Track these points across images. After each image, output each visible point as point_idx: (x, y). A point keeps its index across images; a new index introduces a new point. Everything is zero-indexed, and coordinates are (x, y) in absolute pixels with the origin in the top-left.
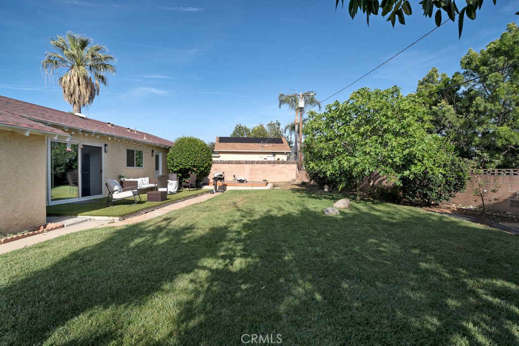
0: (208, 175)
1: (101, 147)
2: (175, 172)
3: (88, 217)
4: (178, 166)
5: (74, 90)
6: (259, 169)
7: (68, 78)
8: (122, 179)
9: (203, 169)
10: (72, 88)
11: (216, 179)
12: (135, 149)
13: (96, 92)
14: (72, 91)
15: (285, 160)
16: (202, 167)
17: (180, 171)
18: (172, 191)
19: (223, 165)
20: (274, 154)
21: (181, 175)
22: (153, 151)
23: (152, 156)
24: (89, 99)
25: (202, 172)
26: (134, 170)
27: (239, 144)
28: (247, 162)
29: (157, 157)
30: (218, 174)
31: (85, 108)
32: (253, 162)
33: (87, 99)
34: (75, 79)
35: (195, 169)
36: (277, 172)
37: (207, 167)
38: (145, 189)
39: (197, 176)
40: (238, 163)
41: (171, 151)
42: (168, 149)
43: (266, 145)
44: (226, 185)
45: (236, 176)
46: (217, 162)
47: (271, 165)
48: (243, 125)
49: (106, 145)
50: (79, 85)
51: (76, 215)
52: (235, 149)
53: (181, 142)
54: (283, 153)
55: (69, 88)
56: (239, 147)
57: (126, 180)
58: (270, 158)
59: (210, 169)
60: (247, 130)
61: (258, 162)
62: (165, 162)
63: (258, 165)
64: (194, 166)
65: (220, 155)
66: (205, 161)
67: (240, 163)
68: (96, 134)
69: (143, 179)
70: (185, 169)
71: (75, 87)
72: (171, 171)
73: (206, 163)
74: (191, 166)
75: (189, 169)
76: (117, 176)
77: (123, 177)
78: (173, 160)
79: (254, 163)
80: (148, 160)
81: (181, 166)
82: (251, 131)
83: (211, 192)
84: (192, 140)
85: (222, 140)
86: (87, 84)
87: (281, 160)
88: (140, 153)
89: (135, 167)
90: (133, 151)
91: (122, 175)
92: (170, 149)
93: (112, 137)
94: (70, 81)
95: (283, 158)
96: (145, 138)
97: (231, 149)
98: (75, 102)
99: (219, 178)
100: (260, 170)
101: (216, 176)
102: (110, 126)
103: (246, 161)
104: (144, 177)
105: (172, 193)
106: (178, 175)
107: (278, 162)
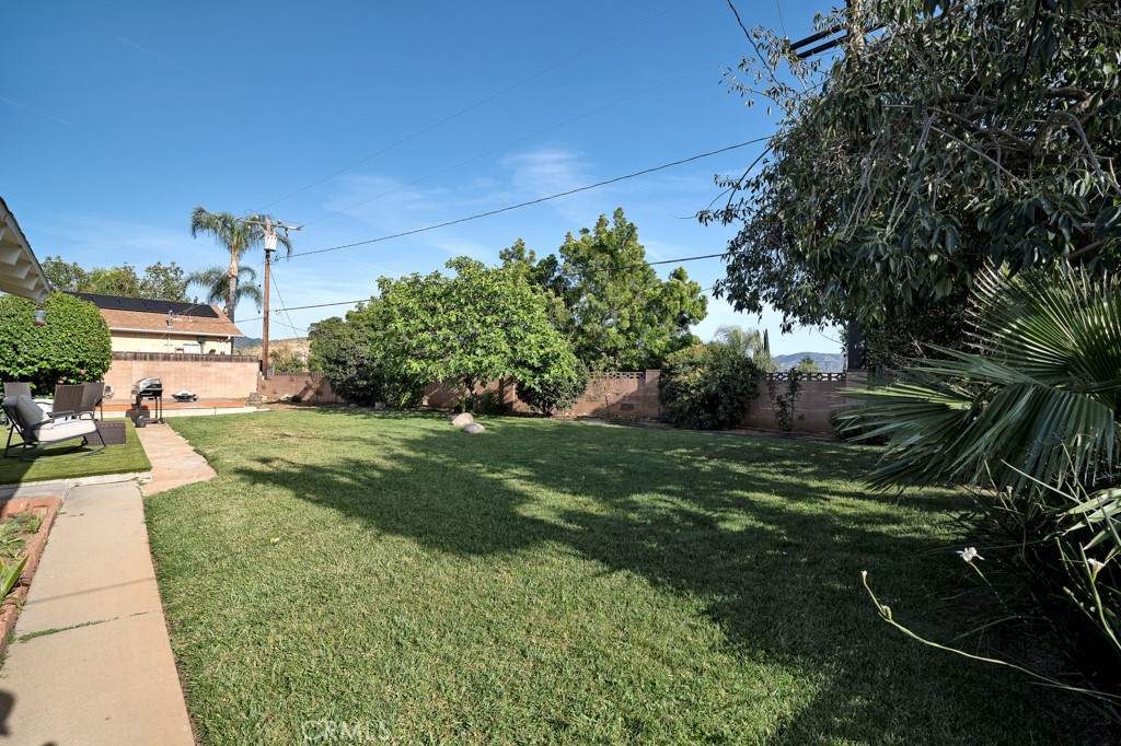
6: (169, 373)
15: (228, 352)
20: (202, 339)
28: (136, 356)
32: (152, 357)
35: (83, 372)
36: (214, 379)
43: (179, 319)
47: (199, 364)
54: (224, 339)
58: (192, 348)
61: (166, 357)
63: (166, 363)
74: (73, 363)
79: (157, 359)
87: (218, 352)
95: (223, 348)
100: (173, 376)
107: (212, 357)
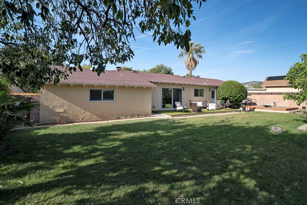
1: (182, 89)
2: (220, 99)
3: (164, 115)
4: (222, 96)
8: (191, 102)
9: (237, 98)
12: (199, 89)
13: (197, 63)
14: (188, 65)
16: (236, 97)
19: (267, 95)
22: (210, 89)
23: (210, 91)
24: (195, 66)
26: (199, 98)
27: (283, 80)
29: (213, 92)
34: (189, 59)
35: (231, 98)
37: (240, 97)
42: (218, 87)
44: (255, 108)
45: (276, 103)
49: (184, 88)
50: (191, 61)
51: (161, 114)
55: (187, 63)
57: (193, 102)
64: (230, 96)
66: (238, 93)
68: (177, 84)
71: (189, 63)
76: (189, 101)
80: (207, 93)
83: (239, 111)
85: (270, 79)
86: (193, 60)
88: (202, 90)
89: (199, 97)
91: (191, 100)
93: (185, 84)
94: (187, 60)
96: (205, 83)
97: (275, 85)
98: (189, 69)
102: (193, 78)
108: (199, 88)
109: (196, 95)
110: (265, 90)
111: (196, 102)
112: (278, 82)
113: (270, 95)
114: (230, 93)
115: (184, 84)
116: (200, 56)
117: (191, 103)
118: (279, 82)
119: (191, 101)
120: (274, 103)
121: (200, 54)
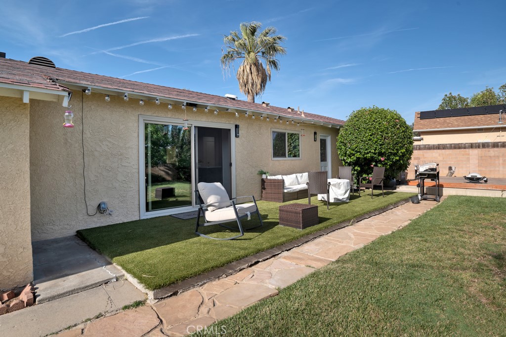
0: (406, 167)
1: (230, 130)
2: (349, 164)
3: (121, 271)
4: (354, 155)
5: (247, 79)
6: (498, 157)
7: (242, 69)
8: (264, 176)
9: (397, 158)
10: (245, 78)
11: (421, 176)
12: (287, 132)
13: (268, 78)
14: (246, 81)
16: (395, 154)
17: (357, 163)
18: (340, 198)
19: (429, 151)
21: (359, 169)
22: (315, 133)
23: (315, 141)
24: (261, 86)
25: (395, 163)
26: (286, 161)
27: (454, 118)
29: (323, 143)
30: (427, 167)
31: (258, 96)
33: (259, 86)
34: (248, 67)
35: (382, 159)
37: (404, 155)
38: (297, 192)
39: (386, 170)
40: (455, 148)
41: (342, 132)
42: (339, 129)
44: (442, 186)
45: (453, 169)
46: (420, 148)
48: (455, 94)
49: (237, 127)
50: (251, 73)
52: (449, 127)
53: (358, 116)
55: (243, 78)
56: (456, 123)
57: (269, 178)
59: (410, 158)
60: (462, 100)
61: (495, 145)
62: (335, 149)
64: (381, 154)
65: (422, 137)
66: (399, 145)
67: (459, 148)
69: (299, 175)
70: (365, 159)
71: (248, 76)
72: (344, 163)
73: (401, 147)
74: (375, 154)
75: (372, 159)
76: (257, 172)
77: (265, 173)
78: (345, 145)
79: (488, 146)
80: (308, 146)
81: (358, 155)
82: (469, 101)
83: (413, 199)
84: (375, 111)
85: (424, 115)
86: (258, 70)
89: (287, 158)
90: (284, 134)
91: (264, 171)
92: (341, 129)
94: (243, 71)
96: (304, 116)
97: (441, 127)
98: (249, 92)
99: (429, 174)
100: (501, 158)
101: (422, 169)
102: (264, 105)
103: (472, 144)
104: (302, 172)
105: (339, 202)
106: (354, 168)
108: (287, 130)
109: (279, 150)
110: (420, 140)
111: (279, 177)
112: (445, 122)
113: (435, 151)
114: (381, 145)
115: (237, 111)
116: (274, 64)
117: (263, 181)
118: (448, 121)
119: (262, 173)
120: (450, 168)
121: (274, 58)
